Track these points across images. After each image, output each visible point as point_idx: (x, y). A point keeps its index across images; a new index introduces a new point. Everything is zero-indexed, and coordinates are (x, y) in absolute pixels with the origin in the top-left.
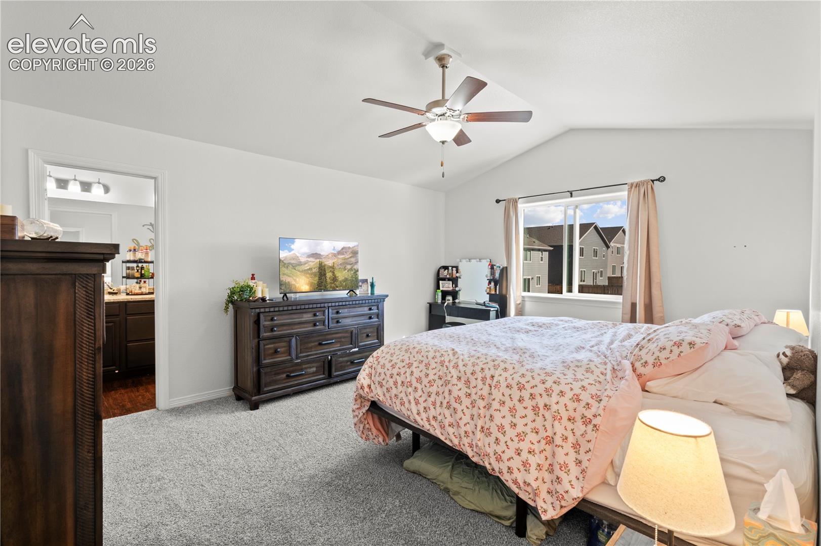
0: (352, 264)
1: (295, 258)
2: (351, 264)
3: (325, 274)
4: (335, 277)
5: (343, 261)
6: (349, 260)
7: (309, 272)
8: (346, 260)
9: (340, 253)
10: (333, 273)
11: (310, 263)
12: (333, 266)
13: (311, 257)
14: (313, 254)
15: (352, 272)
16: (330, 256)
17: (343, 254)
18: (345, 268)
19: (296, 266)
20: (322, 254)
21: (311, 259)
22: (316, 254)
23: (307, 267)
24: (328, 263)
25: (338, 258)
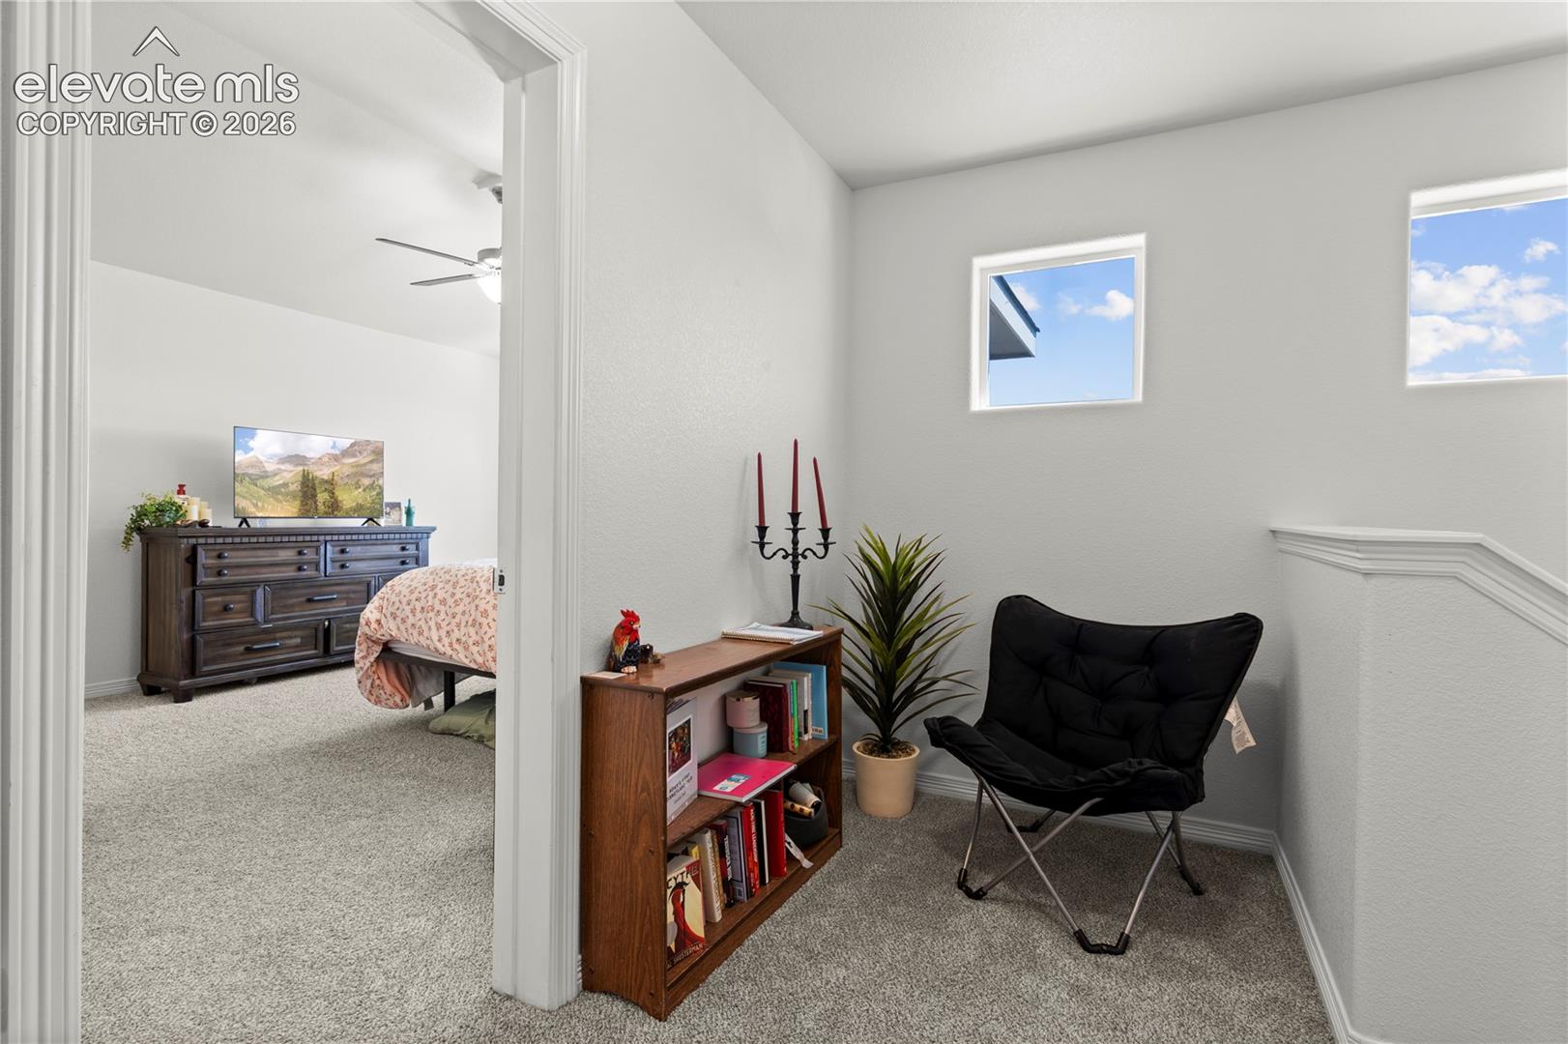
0: (374, 475)
1: (257, 463)
2: (371, 476)
3: (314, 496)
4: (336, 500)
5: (355, 470)
6: (367, 467)
7: (283, 490)
8: (359, 468)
9: (345, 453)
10: (332, 493)
11: (285, 474)
12: (333, 479)
13: (288, 462)
14: (290, 457)
15: (375, 493)
16: (326, 459)
17: (354, 456)
18: (357, 483)
19: (257, 479)
20: (308, 456)
21: (288, 467)
22: (297, 456)
23: (277, 481)
24: (321, 473)
25: (343, 464)
